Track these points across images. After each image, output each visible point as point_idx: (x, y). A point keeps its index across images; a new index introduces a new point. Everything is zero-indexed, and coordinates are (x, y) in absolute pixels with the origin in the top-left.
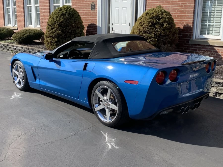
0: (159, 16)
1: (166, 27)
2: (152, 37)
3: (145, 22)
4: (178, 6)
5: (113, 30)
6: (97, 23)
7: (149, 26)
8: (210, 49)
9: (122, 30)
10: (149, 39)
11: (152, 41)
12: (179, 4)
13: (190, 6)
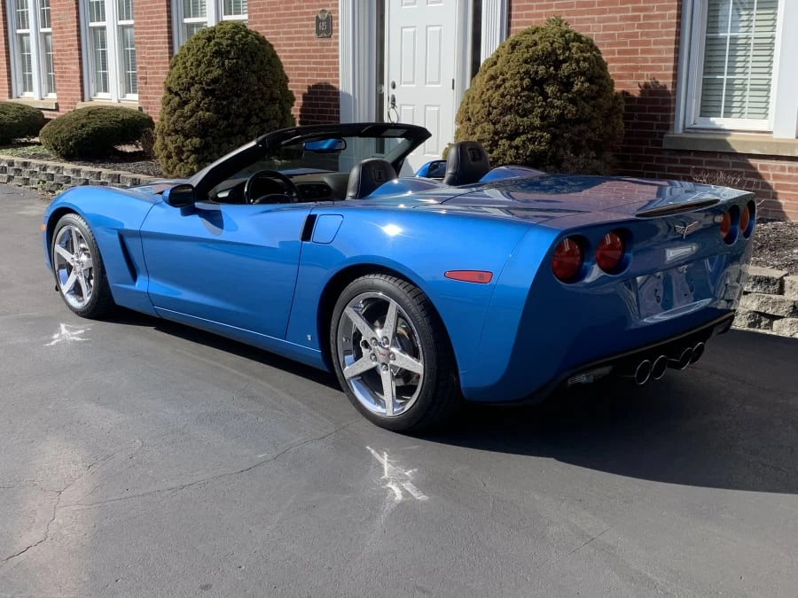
0: (557, 55)
1: (580, 92)
2: (532, 128)
3: (508, 76)
4: (622, 19)
5: (394, 105)
6: (338, 82)
7: (523, 90)
8: (735, 165)
9: (426, 106)
10: (523, 133)
11: (532, 140)
12: (626, 10)
13: (663, 17)
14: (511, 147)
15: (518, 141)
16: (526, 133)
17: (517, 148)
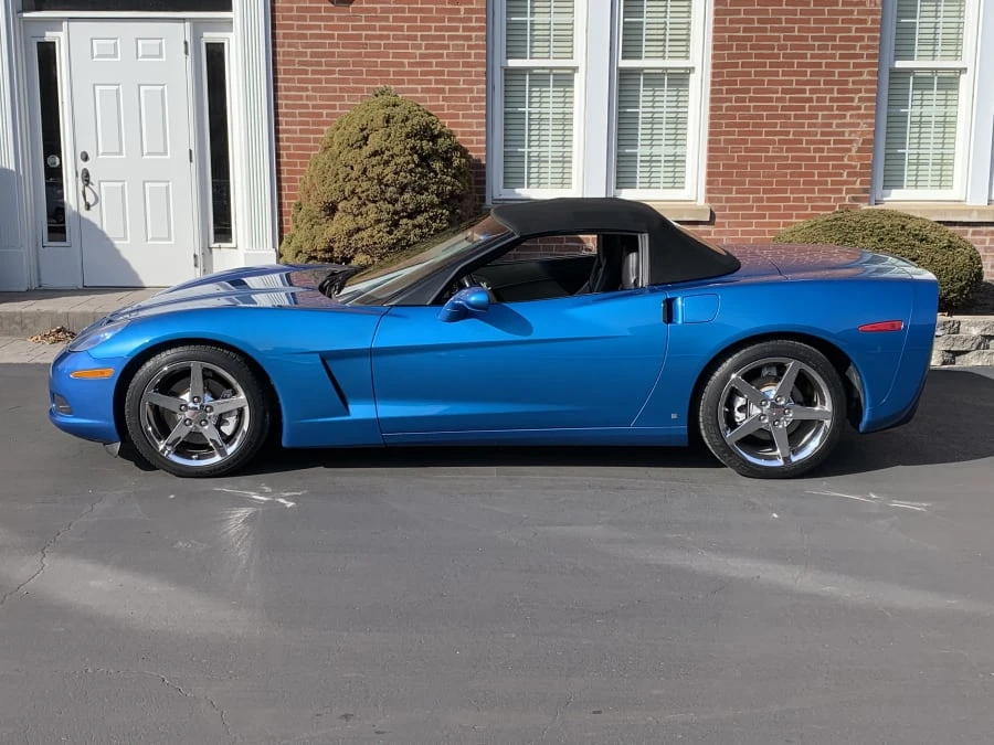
0: (431, 130)
1: (458, 168)
2: (432, 205)
3: (397, 150)
4: (423, 91)
5: (88, 181)
7: (417, 166)
9: (144, 182)
10: (426, 211)
11: (433, 219)
12: (429, 82)
13: (471, 91)
14: (415, 226)
15: (420, 219)
16: (427, 212)
17: (420, 227)
